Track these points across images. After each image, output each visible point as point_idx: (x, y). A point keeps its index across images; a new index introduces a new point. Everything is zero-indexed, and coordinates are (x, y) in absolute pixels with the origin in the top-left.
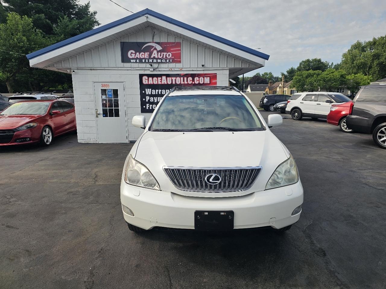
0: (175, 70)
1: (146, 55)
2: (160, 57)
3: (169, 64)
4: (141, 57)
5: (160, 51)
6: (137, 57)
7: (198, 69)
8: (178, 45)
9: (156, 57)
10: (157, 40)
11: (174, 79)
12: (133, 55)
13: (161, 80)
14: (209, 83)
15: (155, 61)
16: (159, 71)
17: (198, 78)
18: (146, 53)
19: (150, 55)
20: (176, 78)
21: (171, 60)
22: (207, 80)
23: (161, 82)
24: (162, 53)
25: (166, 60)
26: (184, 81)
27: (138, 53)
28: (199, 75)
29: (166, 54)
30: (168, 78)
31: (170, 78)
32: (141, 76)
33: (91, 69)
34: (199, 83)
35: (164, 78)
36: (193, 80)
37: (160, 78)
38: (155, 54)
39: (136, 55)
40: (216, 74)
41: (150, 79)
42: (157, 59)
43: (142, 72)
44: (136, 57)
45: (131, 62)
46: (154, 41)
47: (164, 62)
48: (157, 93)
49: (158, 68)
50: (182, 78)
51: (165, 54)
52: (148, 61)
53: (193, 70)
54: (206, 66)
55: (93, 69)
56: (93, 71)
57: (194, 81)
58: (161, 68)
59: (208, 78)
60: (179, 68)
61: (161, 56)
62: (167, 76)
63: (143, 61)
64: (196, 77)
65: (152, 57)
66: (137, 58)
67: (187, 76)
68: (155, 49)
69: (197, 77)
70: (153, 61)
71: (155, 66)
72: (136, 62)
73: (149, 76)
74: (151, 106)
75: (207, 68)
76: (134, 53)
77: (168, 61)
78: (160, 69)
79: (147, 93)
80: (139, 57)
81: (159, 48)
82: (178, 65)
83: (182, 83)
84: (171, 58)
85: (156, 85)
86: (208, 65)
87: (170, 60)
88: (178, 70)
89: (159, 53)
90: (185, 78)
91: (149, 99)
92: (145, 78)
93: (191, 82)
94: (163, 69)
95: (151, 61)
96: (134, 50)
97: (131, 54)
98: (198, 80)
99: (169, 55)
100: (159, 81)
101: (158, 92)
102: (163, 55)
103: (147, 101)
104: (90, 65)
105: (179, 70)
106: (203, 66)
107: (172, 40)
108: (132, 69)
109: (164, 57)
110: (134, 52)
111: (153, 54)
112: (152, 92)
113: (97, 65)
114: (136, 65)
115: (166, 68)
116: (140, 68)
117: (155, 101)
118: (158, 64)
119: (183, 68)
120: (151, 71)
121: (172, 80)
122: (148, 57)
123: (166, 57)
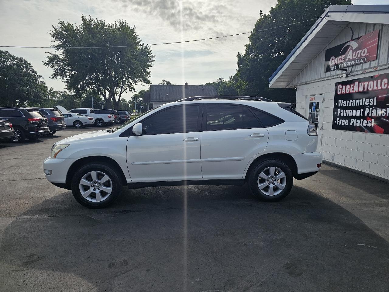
0: (370, 70)
2: (354, 58)
3: (364, 65)
4: (339, 62)
5: (356, 49)
6: (335, 63)
8: (376, 34)
9: (351, 59)
10: (356, 35)
13: (353, 87)
15: (349, 63)
16: (353, 76)
18: (343, 56)
20: (369, 83)
23: (353, 90)
24: (357, 51)
26: (377, 86)
27: (337, 59)
30: (360, 84)
31: (362, 84)
32: (337, 85)
35: (356, 84)
36: (388, 83)
37: (353, 85)
38: (350, 56)
39: (335, 61)
41: (344, 87)
42: (351, 61)
43: (338, 81)
45: (330, 70)
46: (353, 38)
47: (358, 62)
48: (347, 105)
49: (351, 72)
50: (375, 82)
51: (360, 51)
52: (343, 65)
56: (307, 85)
58: (355, 71)
60: (373, 68)
61: (355, 56)
62: (359, 81)
63: (339, 66)
65: (347, 59)
66: (335, 65)
67: (381, 77)
68: (352, 48)
70: (347, 64)
71: (350, 69)
72: (334, 69)
73: (342, 84)
74: (341, 120)
76: (334, 59)
77: (361, 61)
78: (354, 74)
79: (339, 106)
80: (337, 63)
81: (355, 46)
82: (374, 64)
83: (375, 88)
84: (365, 56)
85: (348, 93)
87: (364, 60)
88: (372, 70)
89: (355, 53)
90: (379, 81)
91: (340, 112)
92: (339, 87)
93: (386, 86)
94: (356, 73)
95: (345, 65)
96: (334, 56)
97: (332, 61)
99: (364, 52)
100: (351, 89)
101: (349, 104)
103: (338, 115)
105: (374, 70)
107: (370, 30)
108: (331, 78)
109: (359, 56)
111: (349, 55)
112: (343, 103)
113: (310, 78)
114: (334, 73)
115: (359, 71)
116: (337, 75)
117: (345, 115)
118: (351, 67)
119: (378, 66)
120: (345, 77)
121: (364, 86)
122: (344, 61)
123: (361, 56)
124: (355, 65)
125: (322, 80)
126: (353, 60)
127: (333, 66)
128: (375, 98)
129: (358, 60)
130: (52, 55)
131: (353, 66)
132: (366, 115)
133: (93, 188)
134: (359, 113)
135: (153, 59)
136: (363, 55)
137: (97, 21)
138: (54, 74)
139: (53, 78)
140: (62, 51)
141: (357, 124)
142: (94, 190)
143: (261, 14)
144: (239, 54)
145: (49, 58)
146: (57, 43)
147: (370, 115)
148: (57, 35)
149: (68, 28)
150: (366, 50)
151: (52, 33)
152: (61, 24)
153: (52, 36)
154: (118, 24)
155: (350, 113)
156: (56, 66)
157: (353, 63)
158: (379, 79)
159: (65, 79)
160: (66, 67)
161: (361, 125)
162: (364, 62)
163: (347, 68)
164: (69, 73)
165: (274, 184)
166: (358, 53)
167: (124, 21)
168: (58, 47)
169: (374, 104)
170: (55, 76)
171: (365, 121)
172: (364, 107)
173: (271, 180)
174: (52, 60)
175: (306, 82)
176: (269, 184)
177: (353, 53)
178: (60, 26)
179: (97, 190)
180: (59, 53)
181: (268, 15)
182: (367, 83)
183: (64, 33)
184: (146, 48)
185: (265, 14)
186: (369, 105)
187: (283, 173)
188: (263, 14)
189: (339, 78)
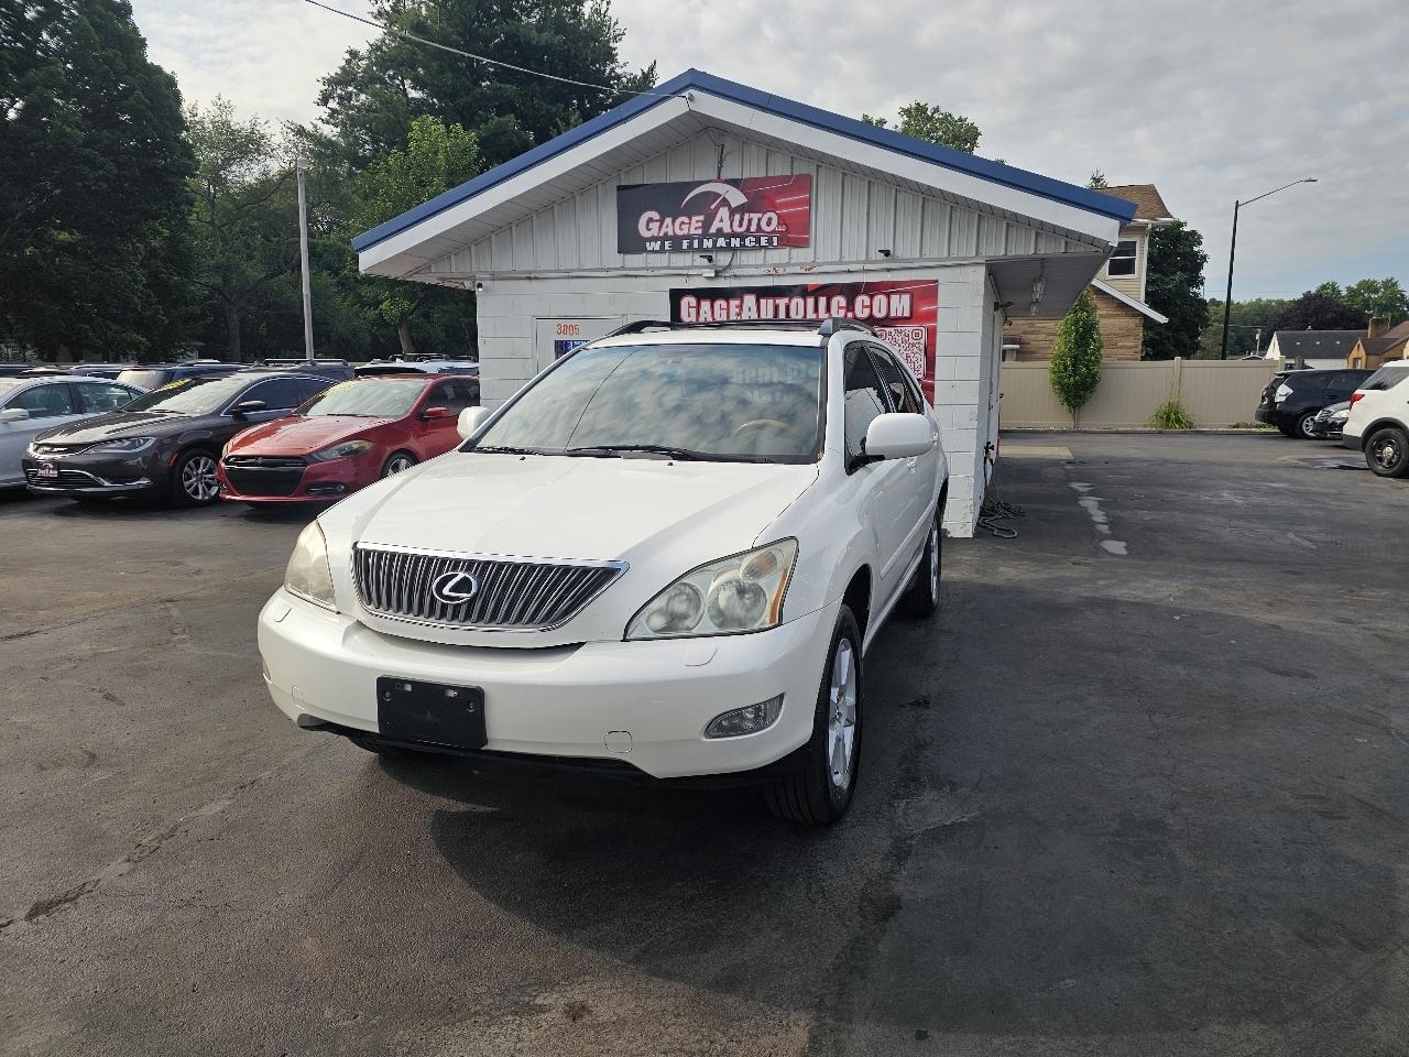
0: (789, 270)
1: (694, 225)
2: (737, 229)
3: (770, 253)
4: (679, 233)
5: (742, 209)
6: (666, 234)
7: (868, 267)
8: (802, 184)
9: (727, 230)
10: (731, 172)
11: (782, 302)
12: (655, 226)
13: (741, 307)
14: (907, 314)
15: (721, 242)
16: (736, 277)
17: (867, 300)
18: (695, 219)
19: (706, 225)
20: (790, 301)
21: (775, 239)
22: (901, 305)
23: (739, 314)
24: (746, 216)
25: (758, 240)
26: (816, 310)
27: (668, 221)
28: (872, 289)
29: (759, 220)
30: (763, 301)
31: (771, 301)
32: (676, 296)
33: (529, 278)
34: (871, 315)
35: (750, 300)
36: (850, 306)
37: (737, 302)
38: (721, 221)
39: (664, 226)
40: (937, 281)
41: (706, 305)
42: (729, 236)
43: (681, 284)
44: (661, 234)
45: (646, 250)
46: (723, 177)
47: (753, 244)
49: (729, 266)
50: (811, 301)
51: (755, 217)
52: (701, 243)
53: (849, 271)
54: (899, 253)
55: (536, 278)
56: (534, 282)
57: (853, 310)
58: (740, 267)
59: (906, 298)
60: (801, 265)
61: (741, 225)
62: (759, 293)
63: (685, 244)
64: (859, 294)
65: (713, 230)
66: (666, 237)
67: (828, 291)
68: (725, 202)
69: (865, 293)
70: (715, 243)
71: (723, 259)
72: (662, 250)
73: (700, 294)
75: (903, 260)
76: (657, 221)
77: (763, 241)
78: (737, 272)
80: (671, 233)
81: (737, 198)
82: (801, 255)
83: (811, 316)
84: (774, 231)
86: (906, 249)
87: (770, 241)
88: (798, 270)
89: (737, 217)
90: (822, 301)
92: (687, 302)
93: (842, 313)
94: (745, 271)
95: (708, 244)
96: (657, 210)
97: (649, 224)
98: (867, 307)
99: (769, 221)
100: (733, 311)
102: (750, 221)
104: (525, 264)
105: (803, 271)
106: (887, 253)
107: (780, 168)
108: (650, 273)
109: (753, 229)
110: (656, 215)
111: (718, 219)
113: (546, 263)
114: (661, 260)
115: (757, 267)
116: (674, 268)
118: (731, 255)
119: (814, 264)
120: (708, 278)
121: (776, 308)
122: (700, 231)
123: (759, 228)
125: (612, 273)
126: (735, 235)
127: (654, 239)
131: (735, 249)
158: (823, 296)
163: (713, 255)
175: (529, 272)
182: (786, 300)
189: (684, 279)
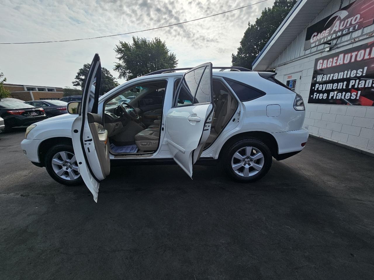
0: (361, 38)
1: (327, 32)
2: (341, 28)
3: (354, 34)
4: (321, 37)
6: (318, 39)
9: (337, 30)
10: (345, 4)
11: (354, 54)
12: (315, 38)
13: (337, 60)
15: (334, 36)
16: (338, 48)
18: (327, 30)
20: (358, 53)
21: (357, 26)
23: (336, 63)
24: (346, 21)
25: (349, 29)
26: (370, 54)
27: (319, 34)
29: (352, 20)
30: (346, 56)
31: (349, 55)
32: (317, 61)
35: (341, 56)
37: (337, 58)
39: (318, 37)
41: (325, 62)
43: (319, 56)
45: (311, 47)
46: (342, 7)
47: (346, 32)
48: (328, 79)
49: (336, 44)
50: (368, 50)
51: (350, 20)
52: (327, 39)
56: (286, 65)
58: (340, 43)
60: (367, 34)
62: (346, 52)
63: (322, 41)
65: (332, 32)
68: (339, 18)
70: (331, 37)
71: (335, 42)
72: (315, 46)
73: (324, 58)
74: (318, 95)
76: (316, 36)
77: (351, 30)
78: (339, 46)
79: (318, 81)
81: (344, 15)
82: (369, 29)
83: (367, 57)
84: (357, 23)
85: (330, 67)
87: (354, 28)
88: (365, 37)
89: (343, 22)
91: (318, 87)
92: (320, 62)
94: (342, 45)
95: (329, 38)
96: (317, 31)
97: (313, 38)
99: (355, 19)
100: (335, 61)
101: (330, 77)
103: (316, 89)
104: (284, 61)
105: (368, 36)
108: (311, 55)
109: (348, 25)
110: (316, 34)
111: (335, 26)
112: (323, 78)
113: (288, 59)
114: (314, 49)
115: (347, 41)
116: (318, 51)
117: (324, 89)
118: (337, 39)
119: (373, 31)
120: (328, 51)
121: (351, 57)
122: (328, 34)
123: (351, 24)
124: (343, 35)
125: (302, 58)
126: (340, 31)
127: (314, 43)
128: (366, 68)
129: (347, 30)
130: (117, 64)
131: (339, 37)
132: (350, 87)
133: (66, 167)
134: (340, 85)
135: (177, 62)
136: (353, 23)
137: (142, 39)
138: (120, 76)
139: (119, 78)
140: (123, 61)
141: (337, 97)
142: (67, 169)
143: (249, 24)
144: (233, 55)
145: (116, 66)
146: (119, 56)
147: (356, 87)
148: (119, 51)
149: (125, 45)
150: (358, 16)
151: (116, 50)
152: (121, 43)
153: (116, 51)
154: (155, 41)
155: (329, 86)
156: (120, 71)
157: (339, 34)
159: (126, 78)
160: (126, 71)
161: (343, 98)
162: (355, 30)
163: (331, 42)
164: (128, 74)
165: (249, 164)
166: (347, 22)
167: (158, 38)
168: (120, 59)
169: (362, 74)
170: (120, 77)
171: (348, 94)
172: (348, 80)
173: (246, 160)
174: (118, 67)
175: (285, 63)
176: (245, 165)
177: (340, 23)
178: (120, 45)
179: (69, 169)
180: (121, 62)
181: (254, 25)
182: (356, 53)
183: (123, 49)
184: (173, 55)
185: (252, 24)
186: (356, 77)
187: (260, 153)
188: (251, 25)
189: (320, 54)
